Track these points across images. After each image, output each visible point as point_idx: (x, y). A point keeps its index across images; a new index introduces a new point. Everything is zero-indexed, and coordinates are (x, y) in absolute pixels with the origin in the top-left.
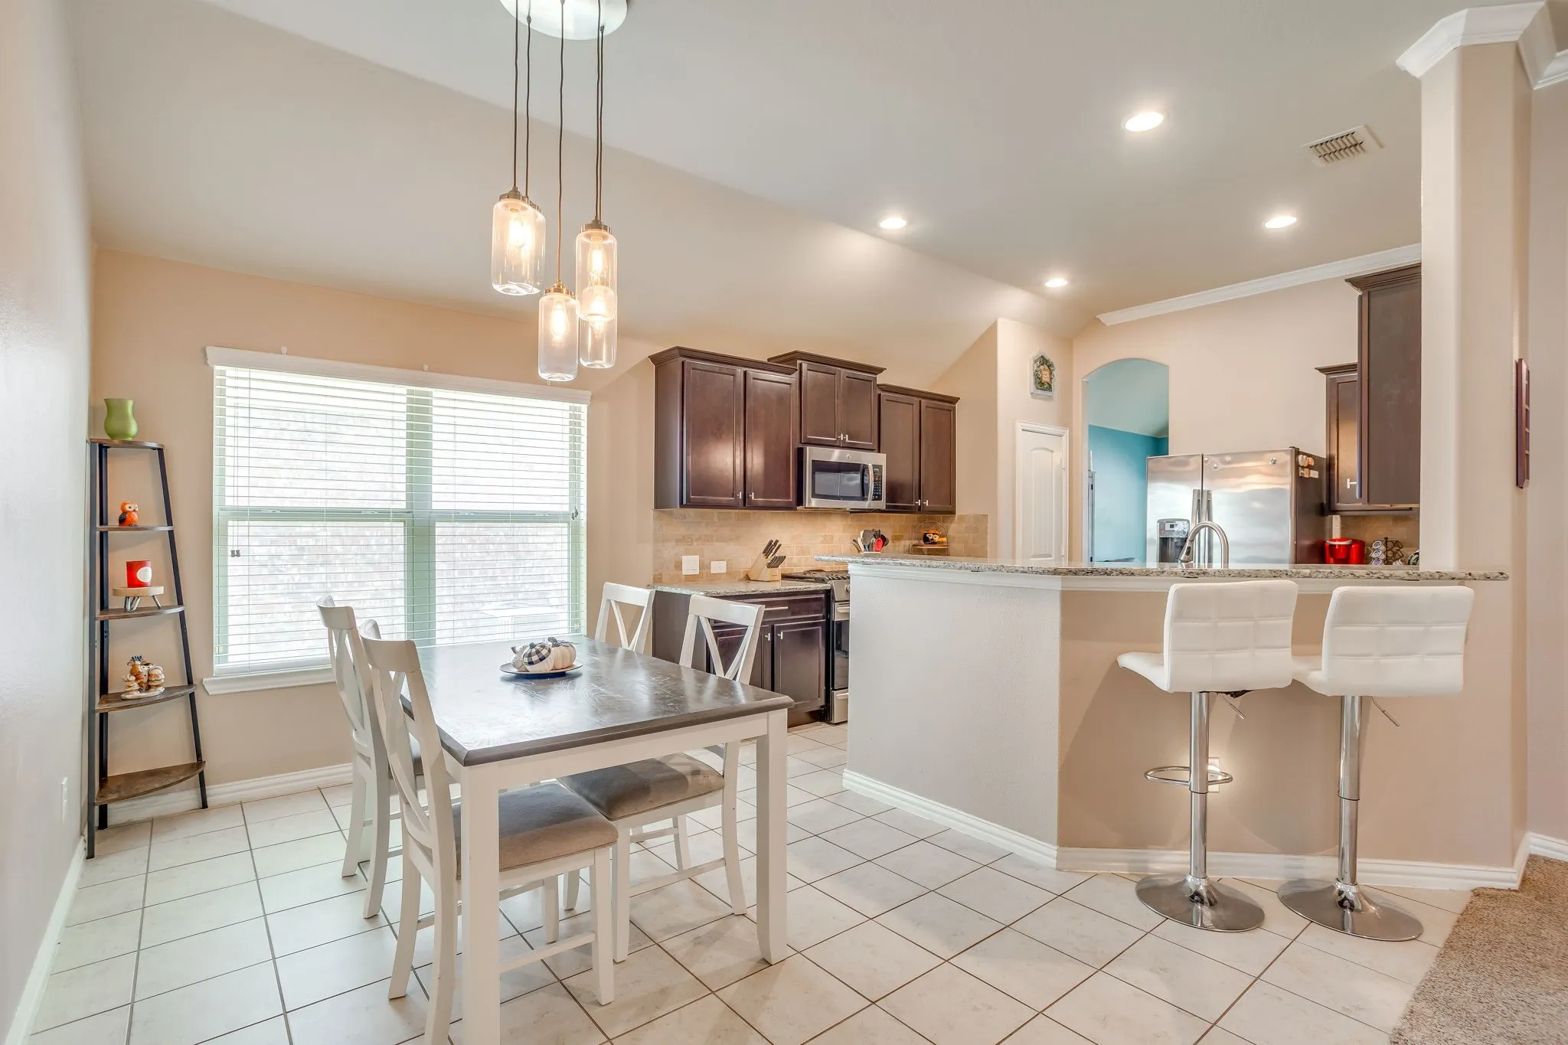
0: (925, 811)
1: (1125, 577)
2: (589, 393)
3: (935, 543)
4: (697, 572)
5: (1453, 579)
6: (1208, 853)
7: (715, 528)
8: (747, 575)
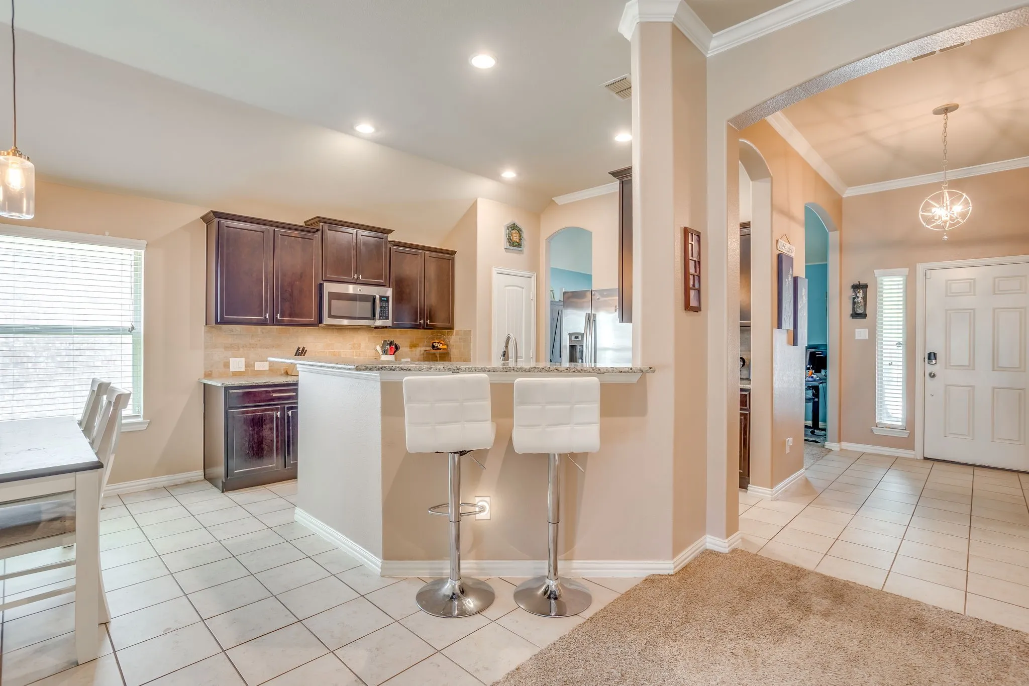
0: (325, 533)
1: (405, 372)
2: (145, 242)
3: (440, 349)
4: (243, 369)
5: (621, 372)
6: (461, 562)
7: (258, 339)
8: (287, 371)
